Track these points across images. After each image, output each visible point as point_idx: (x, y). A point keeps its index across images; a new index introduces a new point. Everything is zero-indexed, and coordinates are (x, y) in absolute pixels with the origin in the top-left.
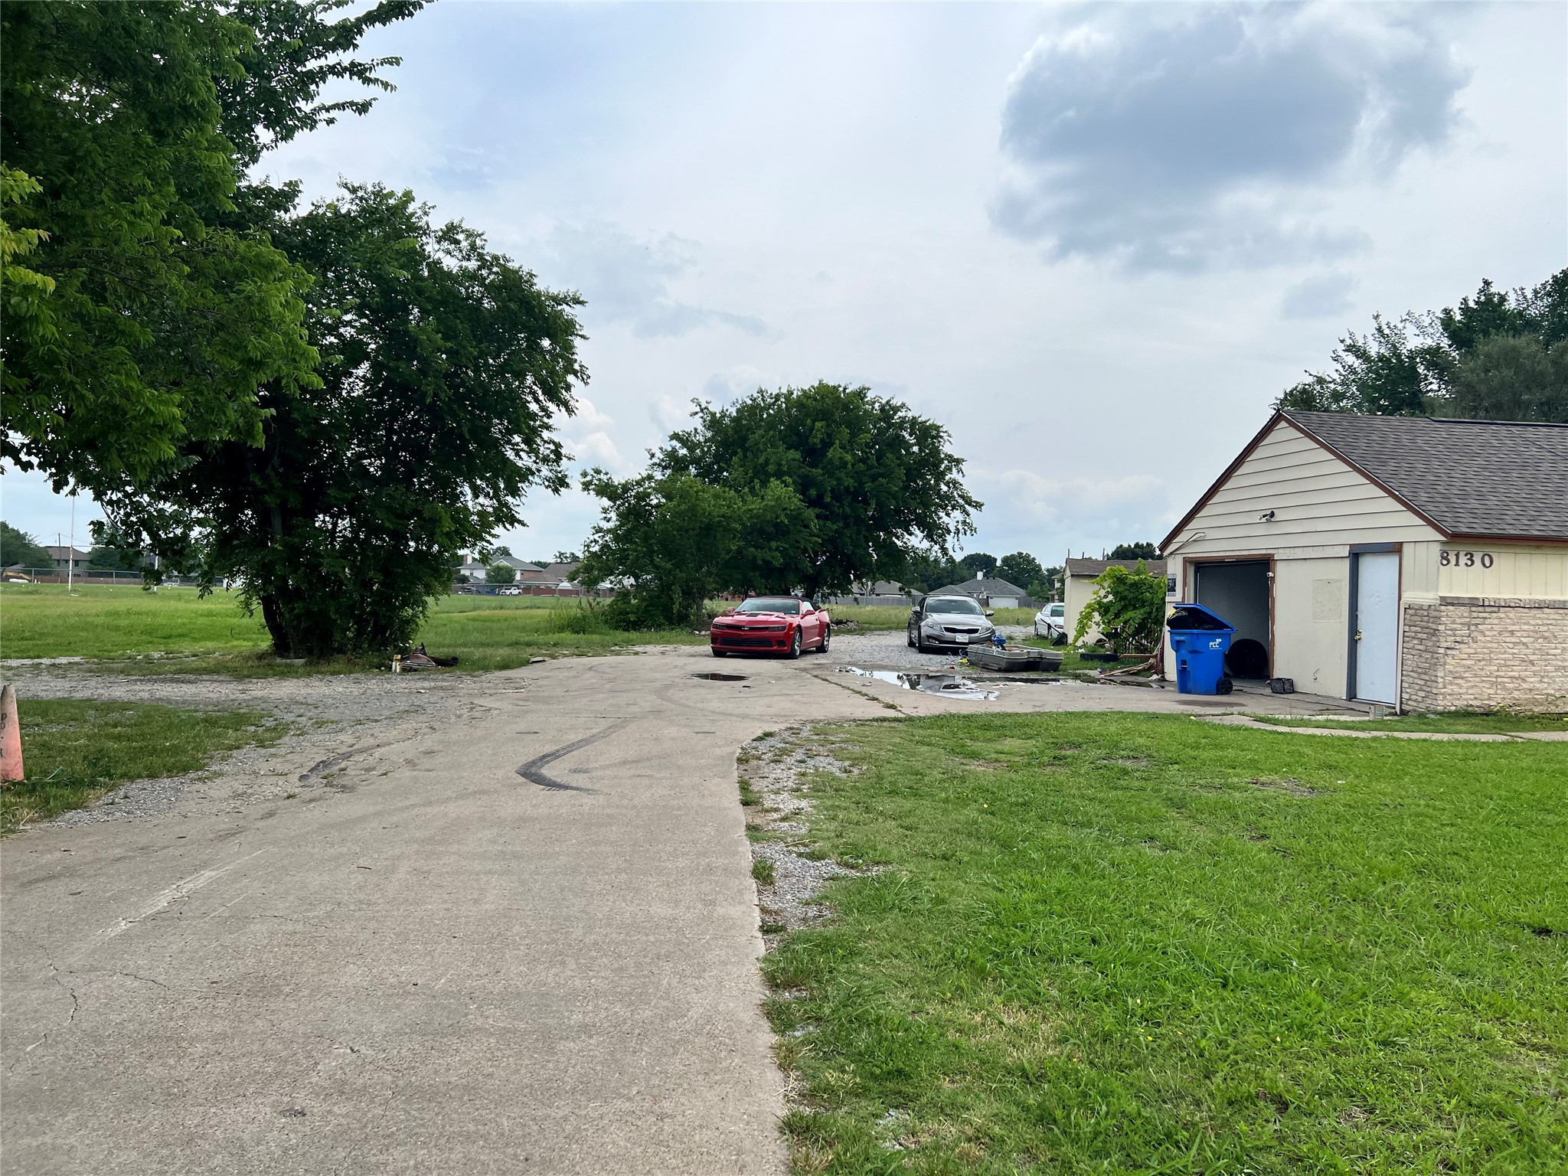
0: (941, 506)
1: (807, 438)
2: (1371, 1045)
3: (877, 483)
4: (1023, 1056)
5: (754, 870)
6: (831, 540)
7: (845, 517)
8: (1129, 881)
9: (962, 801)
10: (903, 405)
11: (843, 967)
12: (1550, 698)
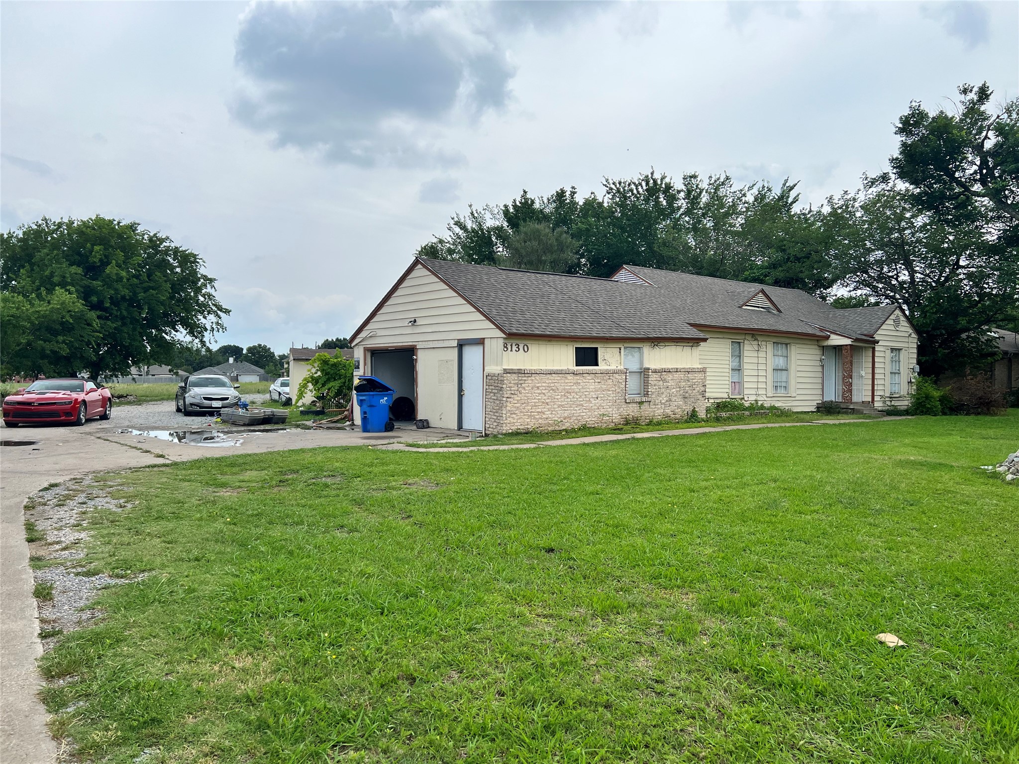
0: (199, 311)
1: (87, 257)
2: (463, 632)
3: (148, 294)
4: (249, 687)
5: (35, 591)
6: (112, 336)
7: (123, 318)
8: (326, 556)
9: (212, 518)
10: (167, 238)
11: (110, 653)
12: (556, 422)
